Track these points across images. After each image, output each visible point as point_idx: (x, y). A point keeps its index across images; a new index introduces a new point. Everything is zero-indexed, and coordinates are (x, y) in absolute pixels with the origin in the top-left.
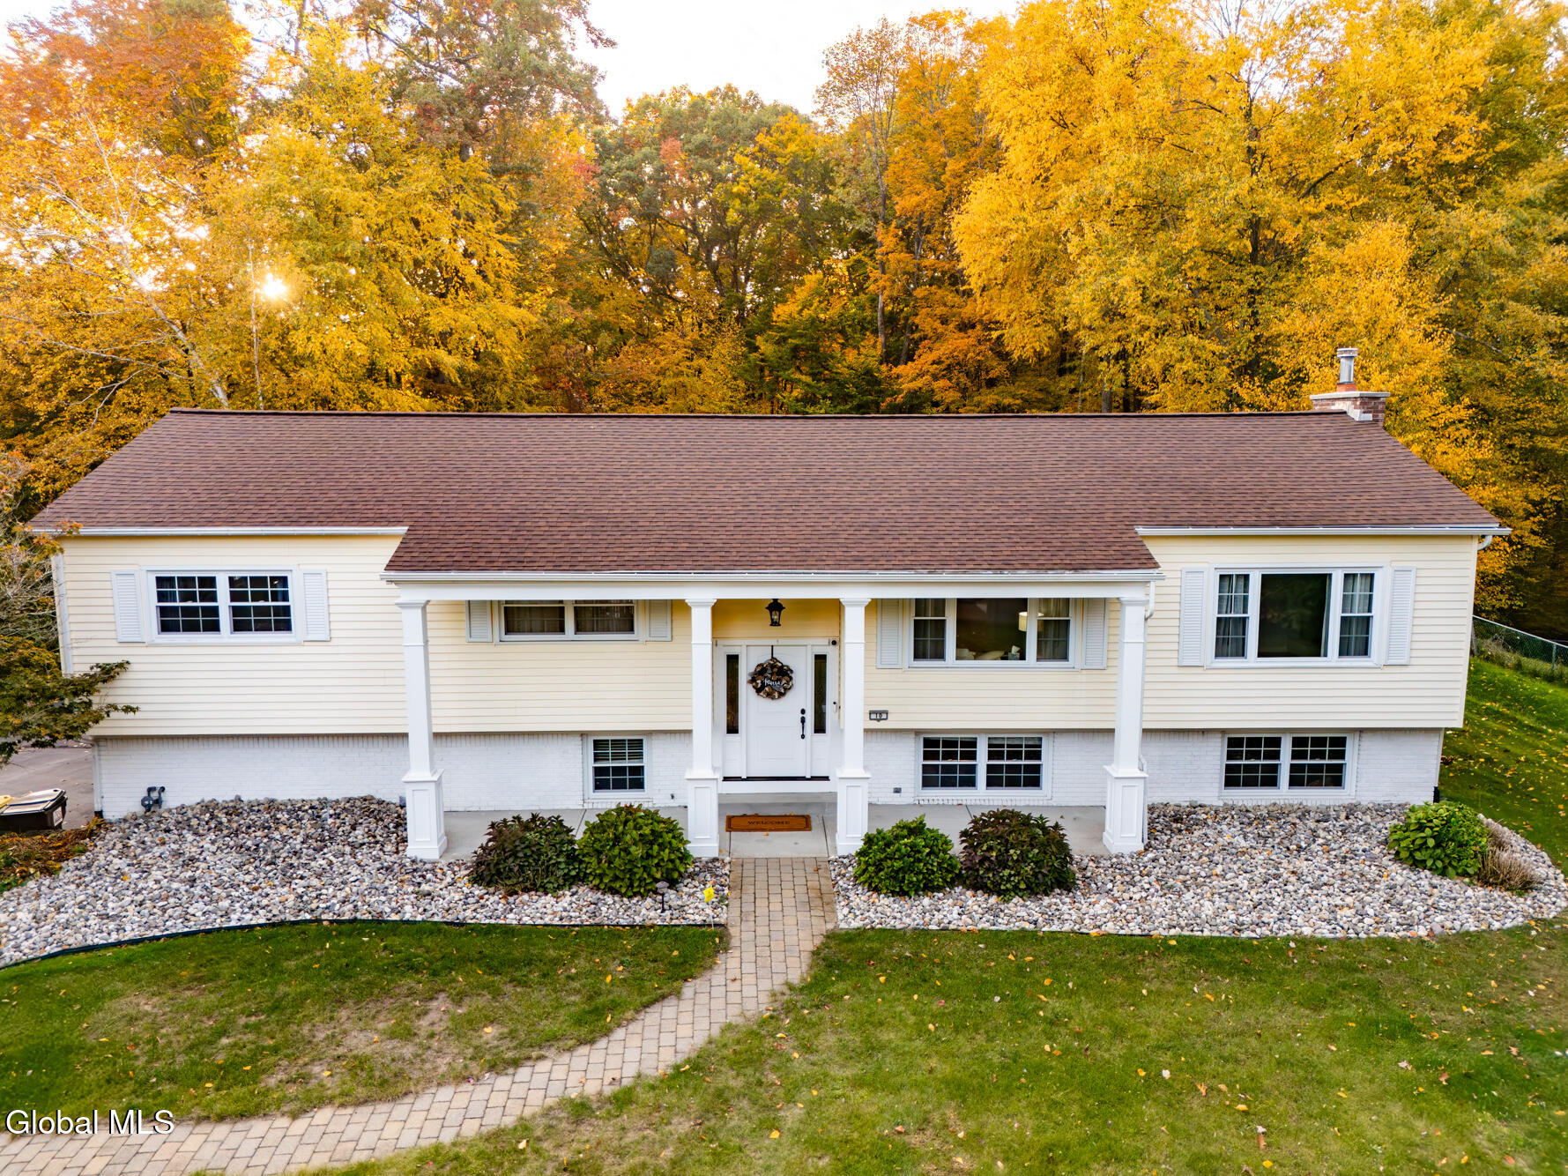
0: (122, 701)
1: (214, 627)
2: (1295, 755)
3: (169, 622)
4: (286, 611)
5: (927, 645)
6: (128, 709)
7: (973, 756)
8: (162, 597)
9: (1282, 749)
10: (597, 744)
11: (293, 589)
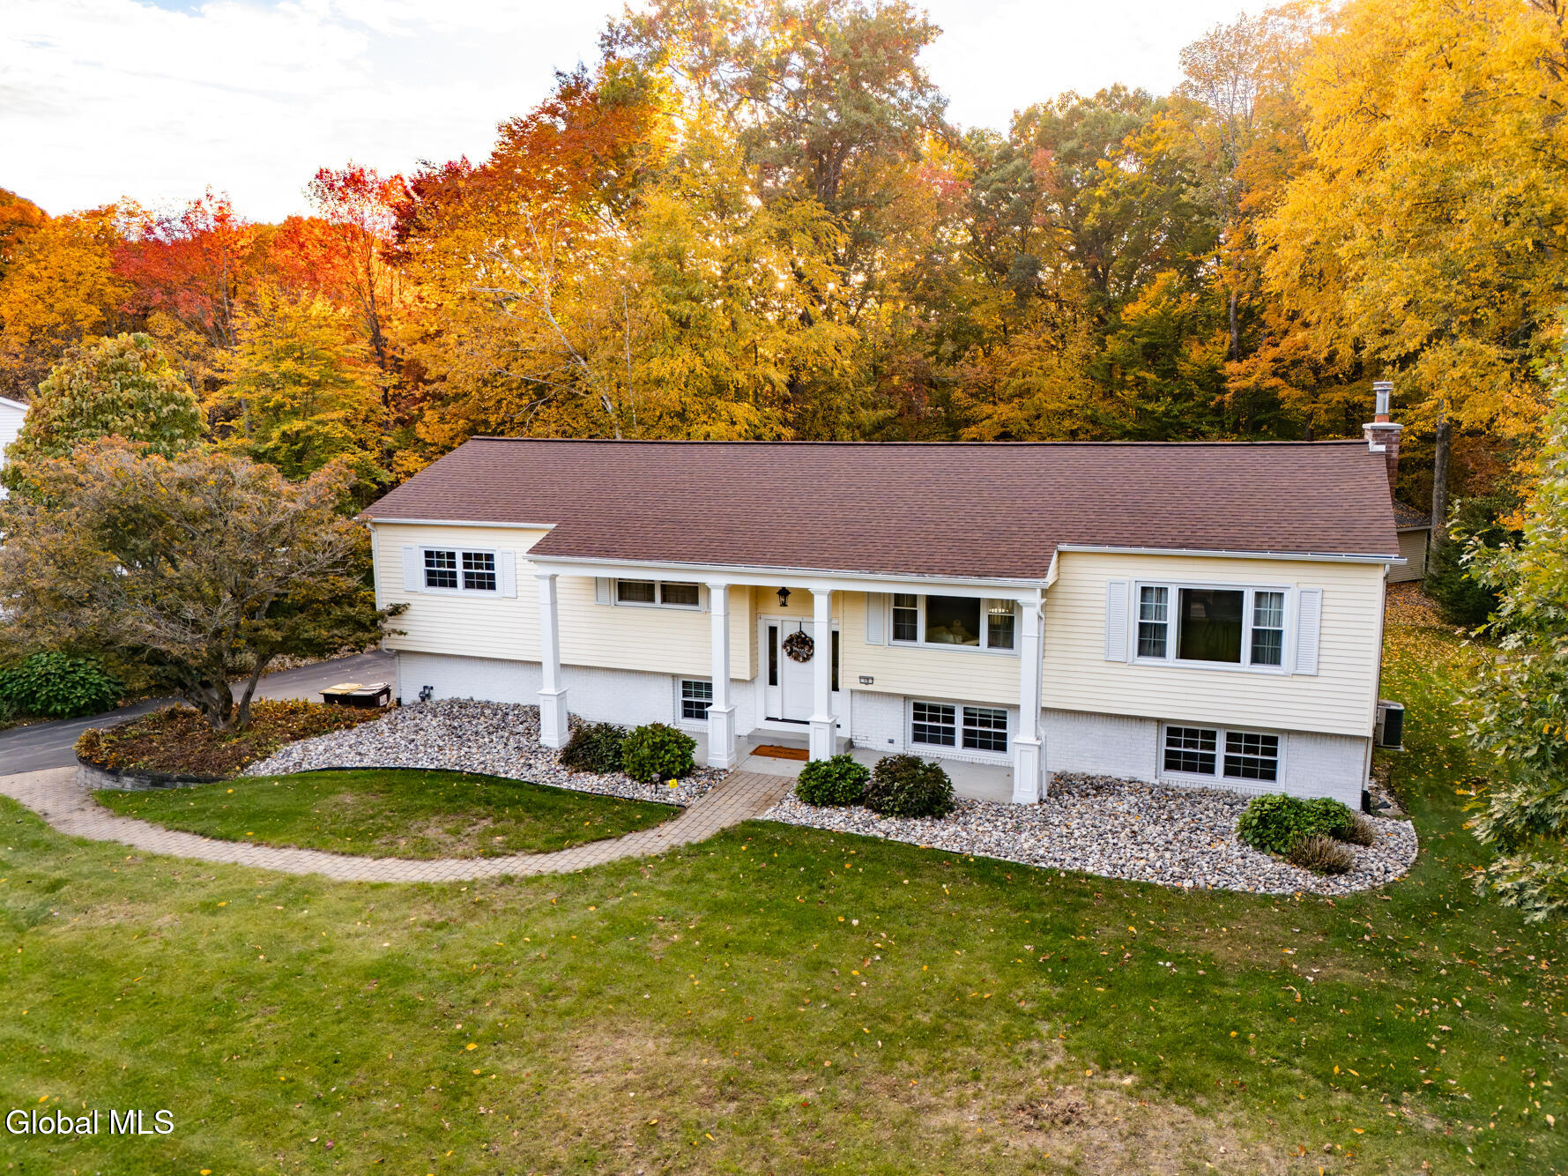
0: (399, 628)
1: (454, 584)
2: (1229, 748)
3: (433, 580)
4: (492, 576)
5: (903, 629)
6: (401, 633)
7: (952, 720)
8: (428, 564)
9: (1217, 741)
10: (685, 684)
11: (497, 562)
